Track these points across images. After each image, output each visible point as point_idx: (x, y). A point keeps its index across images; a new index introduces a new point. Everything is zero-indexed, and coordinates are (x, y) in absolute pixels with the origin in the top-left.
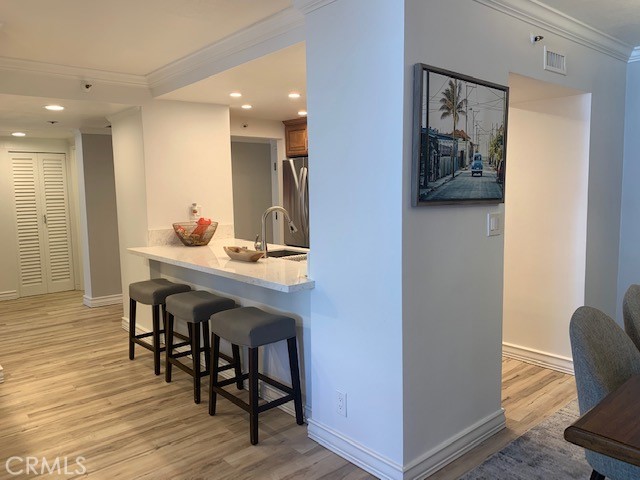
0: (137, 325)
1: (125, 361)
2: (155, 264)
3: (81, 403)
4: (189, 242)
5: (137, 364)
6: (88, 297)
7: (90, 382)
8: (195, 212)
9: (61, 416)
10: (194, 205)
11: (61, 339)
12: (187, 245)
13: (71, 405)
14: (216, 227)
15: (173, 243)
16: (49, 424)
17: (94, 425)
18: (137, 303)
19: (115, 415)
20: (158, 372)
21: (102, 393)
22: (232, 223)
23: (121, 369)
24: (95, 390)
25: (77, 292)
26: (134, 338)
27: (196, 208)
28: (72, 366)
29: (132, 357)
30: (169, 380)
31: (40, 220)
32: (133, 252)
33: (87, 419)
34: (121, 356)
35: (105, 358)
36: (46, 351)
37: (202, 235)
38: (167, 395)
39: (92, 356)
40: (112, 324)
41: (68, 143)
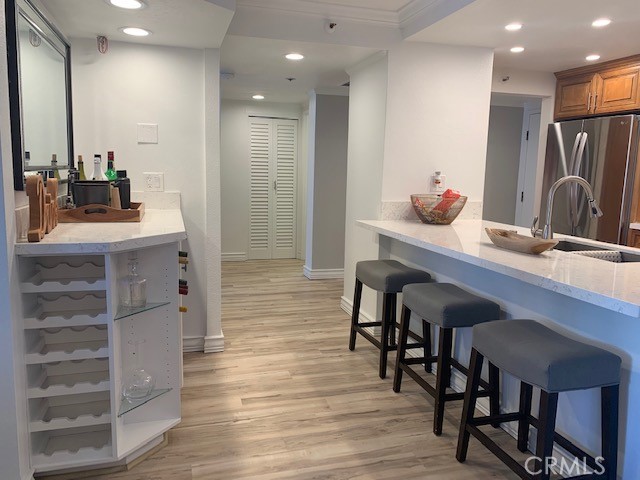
0: (361, 310)
1: (345, 351)
2: (385, 241)
3: (296, 397)
4: (430, 219)
5: (357, 357)
6: (308, 267)
7: (307, 370)
8: (438, 182)
9: (275, 410)
10: (438, 173)
11: (281, 310)
12: (426, 222)
13: (286, 397)
14: (465, 202)
15: (409, 219)
16: (261, 420)
17: (310, 435)
18: (364, 286)
19: (335, 427)
20: (383, 375)
21: (319, 389)
22: (481, 200)
23: (340, 360)
24: (313, 382)
25: (297, 261)
26: (357, 326)
27: (439, 178)
28: (290, 346)
29: (352, 348)
30: (397, 389)
31: (271, 185)
32: (362, 225)
33: (302, 423)
34: (340, 344)
35: (323, 342)
36: (267, 322)
37: (445, 211)
38: (396, 411)
39: (310, 337)
40: (331, 301)
41: (302, 108)
